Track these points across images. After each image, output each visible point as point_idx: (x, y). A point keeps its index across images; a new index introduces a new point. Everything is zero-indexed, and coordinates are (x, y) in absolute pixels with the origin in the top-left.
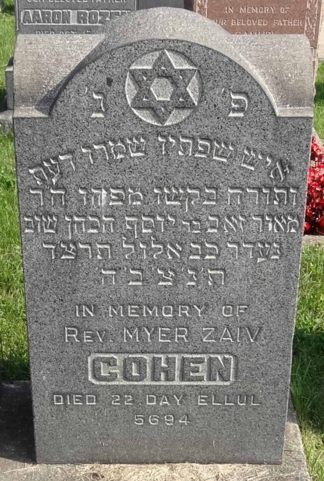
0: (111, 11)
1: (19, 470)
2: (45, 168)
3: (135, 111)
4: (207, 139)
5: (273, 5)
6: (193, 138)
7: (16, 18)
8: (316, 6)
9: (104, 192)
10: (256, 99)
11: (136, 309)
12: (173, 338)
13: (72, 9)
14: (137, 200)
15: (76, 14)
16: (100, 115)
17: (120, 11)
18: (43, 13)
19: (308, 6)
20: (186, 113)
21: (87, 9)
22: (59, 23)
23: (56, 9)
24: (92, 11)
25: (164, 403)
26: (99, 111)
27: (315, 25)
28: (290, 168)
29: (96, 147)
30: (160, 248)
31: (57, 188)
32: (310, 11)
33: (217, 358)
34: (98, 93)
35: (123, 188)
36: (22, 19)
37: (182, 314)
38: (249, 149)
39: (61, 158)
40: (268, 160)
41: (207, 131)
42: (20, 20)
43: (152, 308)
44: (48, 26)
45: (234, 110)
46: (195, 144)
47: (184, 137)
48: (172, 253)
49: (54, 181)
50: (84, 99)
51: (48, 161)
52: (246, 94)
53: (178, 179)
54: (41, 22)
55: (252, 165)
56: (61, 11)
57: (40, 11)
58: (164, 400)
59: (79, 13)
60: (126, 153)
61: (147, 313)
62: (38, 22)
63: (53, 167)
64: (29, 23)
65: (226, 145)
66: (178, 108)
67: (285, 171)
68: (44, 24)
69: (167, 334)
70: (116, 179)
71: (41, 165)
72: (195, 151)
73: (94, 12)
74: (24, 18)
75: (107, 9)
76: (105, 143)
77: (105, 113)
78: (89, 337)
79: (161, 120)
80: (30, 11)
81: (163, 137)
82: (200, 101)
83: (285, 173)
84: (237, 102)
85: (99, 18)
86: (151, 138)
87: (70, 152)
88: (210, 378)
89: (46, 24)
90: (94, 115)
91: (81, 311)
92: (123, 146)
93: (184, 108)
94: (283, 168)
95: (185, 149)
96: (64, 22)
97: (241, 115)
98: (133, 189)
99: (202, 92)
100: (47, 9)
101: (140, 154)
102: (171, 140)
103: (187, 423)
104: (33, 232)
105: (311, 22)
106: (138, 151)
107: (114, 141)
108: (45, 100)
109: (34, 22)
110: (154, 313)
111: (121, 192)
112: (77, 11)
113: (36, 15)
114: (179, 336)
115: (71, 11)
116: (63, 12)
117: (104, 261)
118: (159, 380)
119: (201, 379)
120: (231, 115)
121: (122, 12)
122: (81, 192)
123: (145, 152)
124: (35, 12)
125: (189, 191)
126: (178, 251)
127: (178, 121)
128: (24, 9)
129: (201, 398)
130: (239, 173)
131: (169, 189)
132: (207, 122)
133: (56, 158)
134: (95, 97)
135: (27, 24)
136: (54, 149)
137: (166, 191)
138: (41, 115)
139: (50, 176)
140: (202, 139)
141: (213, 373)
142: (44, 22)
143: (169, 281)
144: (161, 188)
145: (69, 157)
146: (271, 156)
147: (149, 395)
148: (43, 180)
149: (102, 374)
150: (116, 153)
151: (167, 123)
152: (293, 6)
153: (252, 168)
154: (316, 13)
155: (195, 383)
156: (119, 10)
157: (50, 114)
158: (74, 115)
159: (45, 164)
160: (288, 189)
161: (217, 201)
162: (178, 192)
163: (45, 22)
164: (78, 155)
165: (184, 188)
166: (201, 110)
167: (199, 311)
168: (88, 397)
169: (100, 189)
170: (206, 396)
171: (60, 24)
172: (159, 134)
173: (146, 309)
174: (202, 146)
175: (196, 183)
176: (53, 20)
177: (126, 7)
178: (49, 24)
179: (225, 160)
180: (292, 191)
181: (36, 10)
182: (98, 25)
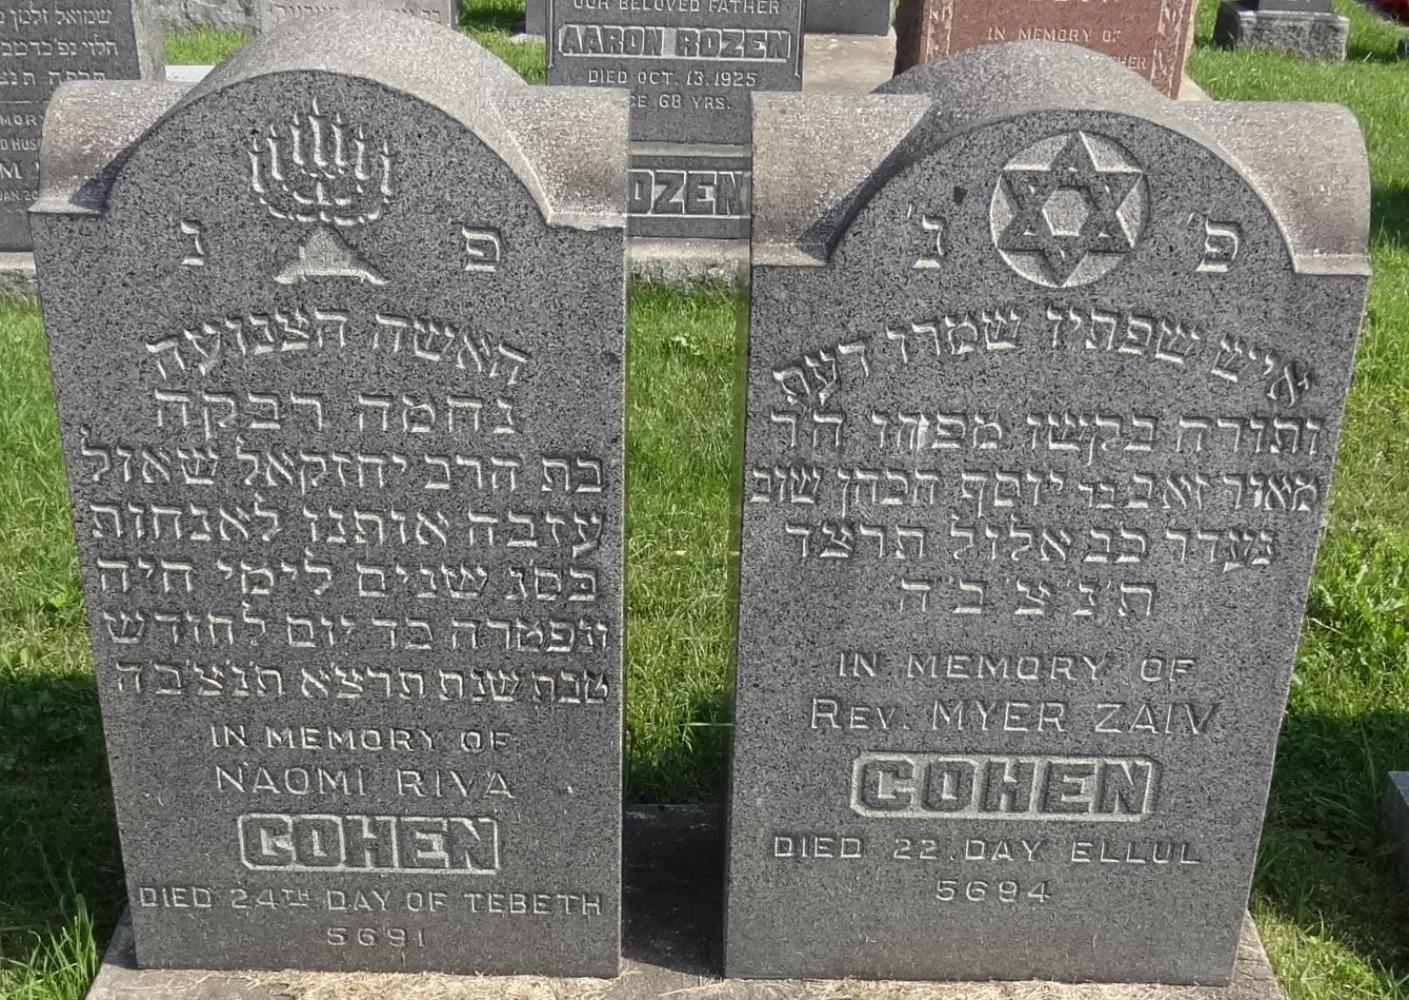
0: (749, 31)
1: (688, 990)
2: (806, 370)
3: (1005, 256)
4: (1147, 316)
5: (1088, 25)
6: (1119, 315)
7: (547, 42)
8: (1178, 28)
9: (924, 421)
10: (1255, 235)
11: (963, 663)
12: (1032, 724)
13: (665, 26)
14: (990, 439)
15: (674, 37)
16: (933, 264)
17: (766, 32)
18: (604, 31)
19: (1161, 29)
20: (1112, 261)
21: (698, 26)
22: (637, 53)
23: (633, 25)
24: (708, 30)
25: (1001, 856)
26: (930, 255)
27: (1172, 68)
28: (1312, 378)
29: (917, 329)
30: (1027, 539)
31: (827, 411)
32: (1164, 39)
33: (1119, 766)
34: (931, 218)
35: (964, 415)
36: (560, 44)
37: (1057, 674)
38: (1230, 339)
39: (843, 350)
40: (1268, 361)
41: (1150, 301)
42: (555, 47)
43: (998, 661)
44: (614, 60)
45: (1209, 259)
46: (1122, 325)
47: (1099, 311)
48: (1050, 550)
49: (822, 396)
50: (904, 229)
51: (815, 356)
52: (1237, 226)
53: (1080, 397)
54: (599, 52)
55: (1234, 371)
56: (643, 30)
57: (598, 28)
58: (1002, 851)
59: (680, 35)
60: (978, 343)
61: (986, 671)
62: (595, 51)
63: (824, 369)
64: (575, 52)
65: (1185, 329)
66: (1094, 252)
67: (1300, 384)
68: (606, 55)
69: (1021, 715)
70: (950, 396)
71: (800, 364)
72: (1120, 340)
73: (711, 33)
74: (565, 42)
75: (739, 27)
76: (936, 322)
77: (943, 260)
78: (861, 718)
79: (1057, 275)
80: (577, 27)
81: (1058, 310)
82: (1141, 239)
83: (1300, 390)
84: (1217, 241)
85: (722, 45)
86: (1033, 313)
87: (863, 338)
88: (1101, 808)
89: (609, 56)
90: (919, 264)
91: (849, 665)
92: (974, 328)
93: (1107, 252)
94: (1296, 378)
95: (1100, 336)
96: (647, 52)
97: (1222, 268)
98: (985, 417)
99: (1147, 220)
100: (613, 24)
101: (1005, 345)
102: (1073, 317)
103: (1044, 898)
104: (768, 500)
105: (1165, 63)
106: (1001, 338)
107: (956, 318)
108: (816, 231)
109: (585, 52)
110: (1000, 672)
111: (959, 422)
112: (675, 30)
113: (589, 35)
114: (1046, 720)
115: (663, 29)
116: (647, 32)
117: (908, 564)
118: (996, 809)
119: (1082, 808)
120: (1203, 268)
121: (769, 35)
122: (876, 420)
123: (1017, 341)
124: (588, 30)
125: (1099, 422)
126: (1064, 545)
127: (1091, 279)
128: (566, 23)
129: (1078, 848)
130: (1205, 386)
131: (1059, 417)
132: (1150, 281)
133: (832, 351)
134: (926, 225)
135: (570, 54)
136: (831, 332)
137: (1051, 421)
138: (808, 260)
139: (816, 386)
140: (1136, 316)
141: (1109, 797)
142: (606, 51)
143: (1037, 606)
144: (1041, 416)
145: (859, 348)
146: (1274, 355)
147: (971, 839)
148: (800, 395)
149: (880, 796)
150: (956, 342)
151: (1068, 283)
152: (1129, 29)
153: (1234, 378)
154: (1177, 43)
155: (1069, 817)
156: (765, 29)
157: (829, 259)
158: (879, 263)
159: (809, 362)
160: (1301, 423)
161: (1153, 444)
162: (1077, 423)
163: (609, 52)
164: (877, 344)
165: (1089, 417)
166: (1144, 259)
167: (1094, 668)
168: (846, 843)
169: (916, 415)
170: (1089, 844)
171: (641, 56)
172: (1049, 304)
173: (984, 663)
174: (1135, 330)
175: (1116, 406)
176: (625, 46)
177: (778, 24)
178: (616, 56)
179: (1178, 360)
180: (1309, 425)
181: (590, 27)
182: (719, 59)
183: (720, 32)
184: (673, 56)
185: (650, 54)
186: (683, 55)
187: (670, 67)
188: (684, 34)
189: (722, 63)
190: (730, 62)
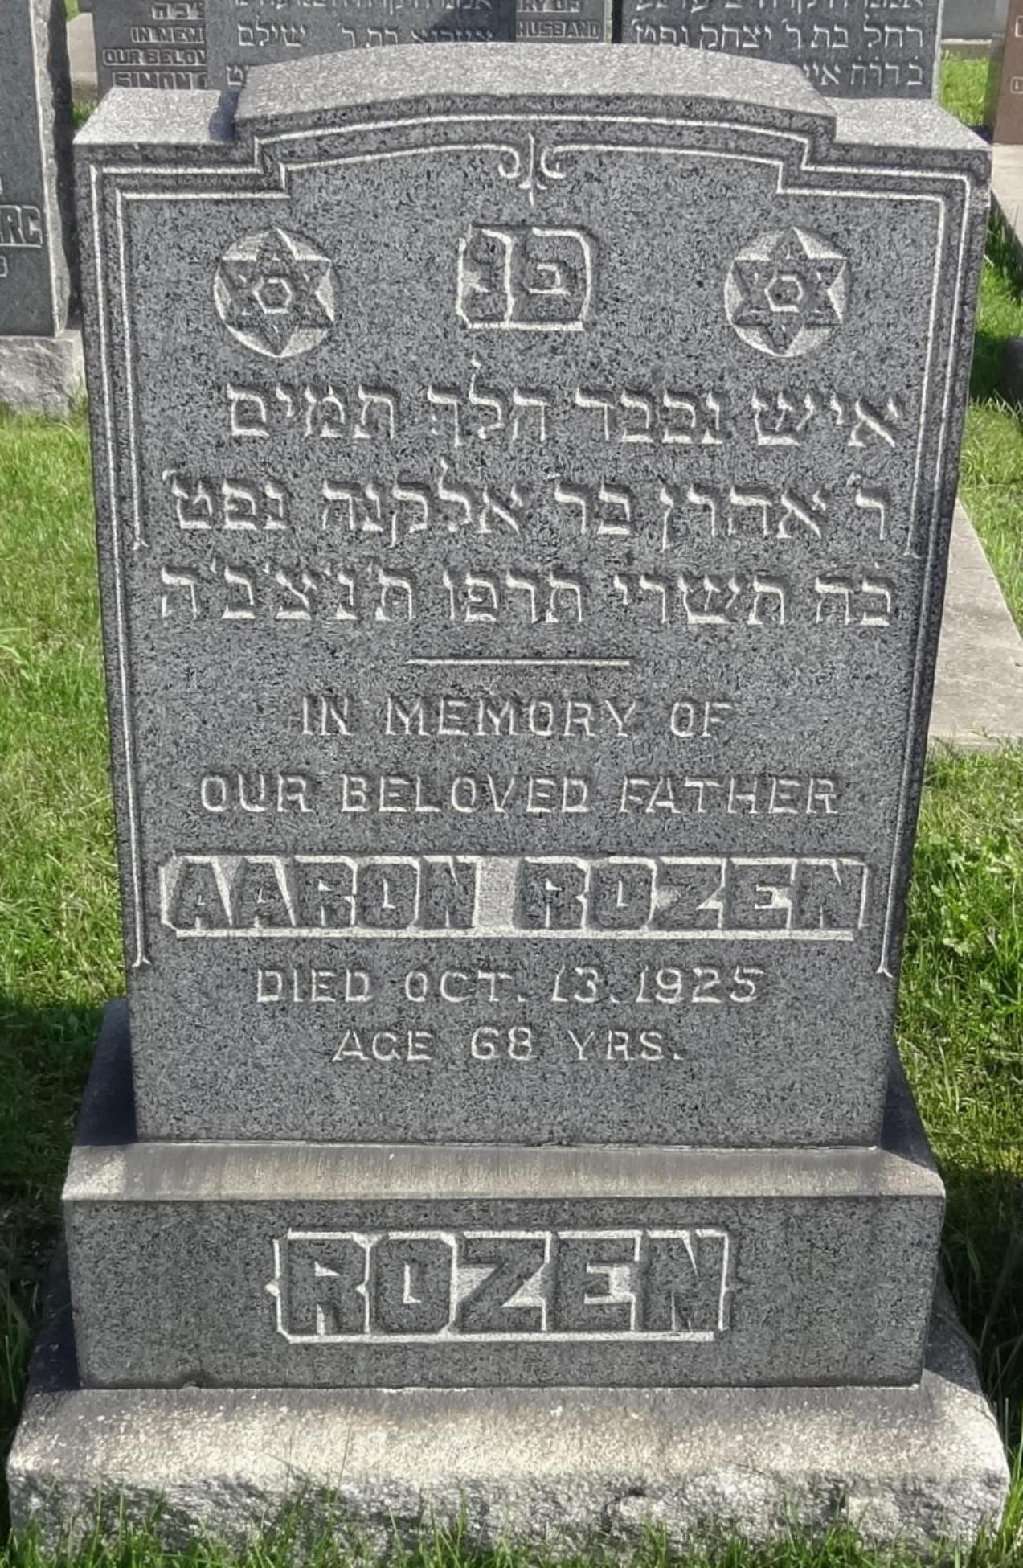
0: (738, 861)
13: (483, 852)
15: (511, 879)
17: (792, 862)
18: (300, 876)
21: (585, 852)
22: (399, 925)
23: (384, 851)
24: (613, 860)
36: (164, 907)
44: (331, 944)
54: (286, 924)
56: (415, 863)
57: (278, 863)
59: (528, 877)
62: (270, 921)
64: (210, 924)
68: (305, 932)
73: (626, 867)
74: (179, 900)
75: (712, 851)
80: (215, 861)
85: (659, 899)
89: (316, 933)
96: (429, 920)
100: (325, 852)
109: (241, 923)
112: (515, 862)
113: (252, 883)
115: (478, 861)
116: (428, 869)
121: (802, 869)
124: (247, 868)
128: (180, 851)
135: (198, 931)
142: (303, 922)
163: (312, 923)
171: (410, 932)
176: (363, 909)
177: (832, 840)
178: (336, 933)
181: (253, 859)
182: (647, 933)
183: (651, 863)
184: (509, 930)
185: (440, 925)
186: (541, 926)
187: (499, 957)
188: (543, 872)
189: (659, 945)
190: (682, 943)
